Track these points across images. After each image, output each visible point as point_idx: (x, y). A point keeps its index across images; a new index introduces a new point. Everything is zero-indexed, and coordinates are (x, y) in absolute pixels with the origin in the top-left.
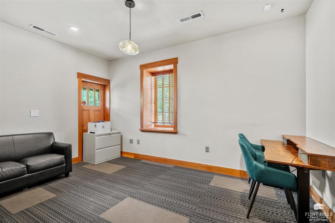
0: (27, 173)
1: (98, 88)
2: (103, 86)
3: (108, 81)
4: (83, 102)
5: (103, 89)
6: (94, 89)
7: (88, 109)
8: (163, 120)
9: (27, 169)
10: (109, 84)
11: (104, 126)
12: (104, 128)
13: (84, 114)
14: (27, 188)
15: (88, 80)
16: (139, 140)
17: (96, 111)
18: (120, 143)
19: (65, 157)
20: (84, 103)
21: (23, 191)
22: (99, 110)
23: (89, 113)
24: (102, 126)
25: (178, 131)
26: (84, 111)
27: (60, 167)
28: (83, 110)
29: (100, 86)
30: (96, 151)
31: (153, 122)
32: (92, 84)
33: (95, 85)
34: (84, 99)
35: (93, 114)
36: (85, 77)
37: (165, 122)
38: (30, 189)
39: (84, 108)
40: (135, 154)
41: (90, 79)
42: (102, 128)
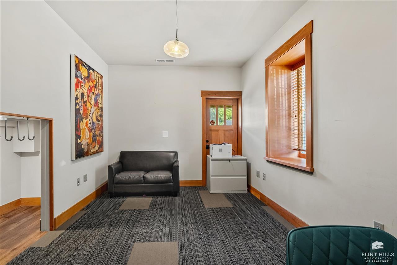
0: (143, 183)
1: (230, 103)
2: (236, 100)
3: (240, 93)
4: (211, 121)
5: (236, 104)
6: (224, 105)
7: (217, 129)
8: (299, 145)
9: (144, 179)
10: (240, 96)
11: (222, 149)
12: (222, 151)
13: (213, 135)
14: (145, 195)
15: (213, 96)
16: (265, 174)
17: (227, 131)
18: (246, 174)
19: (173, 176)
20: (213, 122)
21: (142, 196)
22: (231, 130)
23: (218, 134)
24: (220, 149)
25: (314, 169)
26: (212, 132)
27: (167, 185)
28: (211, 130)
29: (232, 101)
30: (212, 177)
31: (293, 148)
32: (221, 100)
33: (226, 101)
34: (212, 117)
35: (223, 135)
36: (209, 94)
37: (300, 148)
38: (147, 197)
39: (212, 128)
40: (261, 195)
41: (215, 95)
42: (220, 151)
